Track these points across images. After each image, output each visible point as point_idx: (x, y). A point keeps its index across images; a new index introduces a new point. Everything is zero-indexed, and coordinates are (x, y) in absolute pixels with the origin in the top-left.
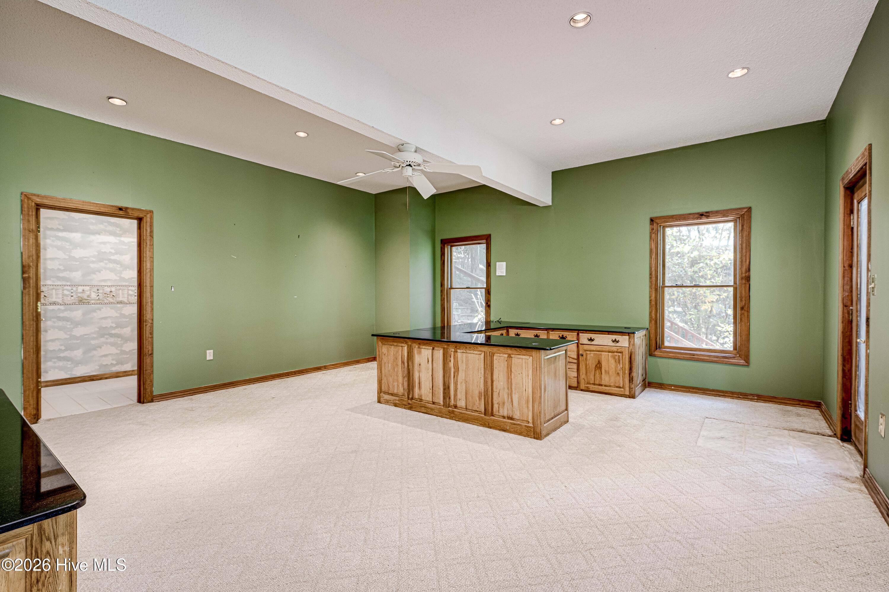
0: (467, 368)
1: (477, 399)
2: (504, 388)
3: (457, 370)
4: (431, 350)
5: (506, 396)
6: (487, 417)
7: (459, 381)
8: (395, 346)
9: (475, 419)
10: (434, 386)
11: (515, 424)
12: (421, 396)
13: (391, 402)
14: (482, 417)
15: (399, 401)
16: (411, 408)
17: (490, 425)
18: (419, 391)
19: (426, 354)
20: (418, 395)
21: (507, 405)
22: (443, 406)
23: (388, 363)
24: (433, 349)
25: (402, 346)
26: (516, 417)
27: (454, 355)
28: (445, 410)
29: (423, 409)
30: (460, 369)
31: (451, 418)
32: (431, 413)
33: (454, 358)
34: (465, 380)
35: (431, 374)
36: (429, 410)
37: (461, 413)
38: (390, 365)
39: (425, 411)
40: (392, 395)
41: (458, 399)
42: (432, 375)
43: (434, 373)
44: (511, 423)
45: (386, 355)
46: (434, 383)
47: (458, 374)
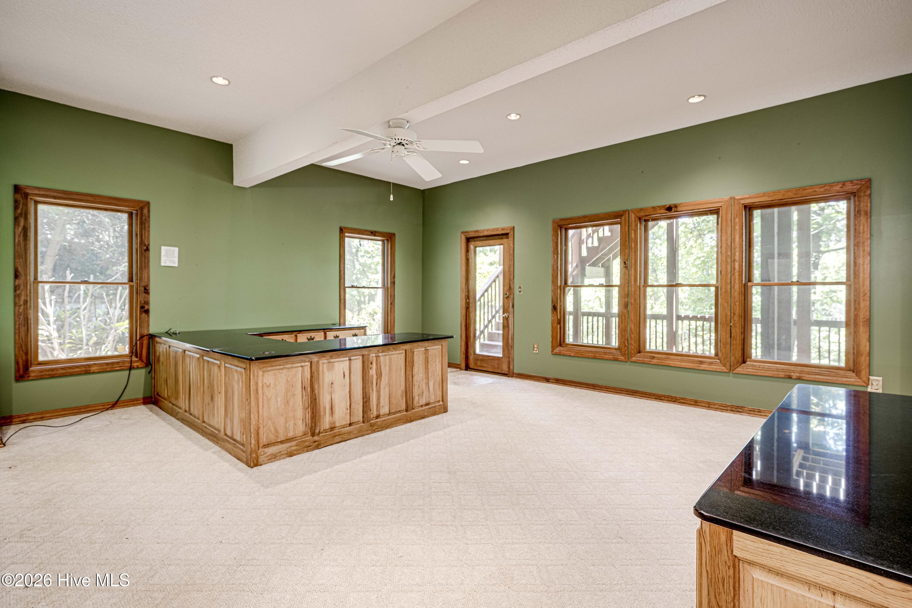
0: (390, 370)
1: (400, 398)
2: (423, 379)
3: (379, 375)
4: (348, 361)
5: (424, 386)
6: (409, 413)
7: (382, 387)
8: (288, 368)
9: (398, 421)
10: (352, 404)
11: (431, 408)
12: (334, 423)
13: (283, 453)
14: (405, 415)
15: (296, 446)
16: (318, 447)
17: (412, 419)
18: (331, 417)
19: (342, 368)
20: (330, 423)
21: (426, 393)
22: (363, 422)
23: (276, 398)
24: (350, 360)
25: (302, 366)
26: (432, 401)
27: (377, 360)
28: (366, 425)
29: (337, 439)
30: (383, 374)
31: (374, 431)
32: (349, 437)
33: (376, 364)
34: (388, 384)
35: (348, 390)
36: (345, 436)
37: (384, 421)
38: (279, 400)
39: (341, 439)
40: (282, 442)
41: (381, 407)
42: (350, 392)
43: (352, 388)
44: (429, 409)
45: (272, 385)
46: (353, 400)
47: (381, 380)
